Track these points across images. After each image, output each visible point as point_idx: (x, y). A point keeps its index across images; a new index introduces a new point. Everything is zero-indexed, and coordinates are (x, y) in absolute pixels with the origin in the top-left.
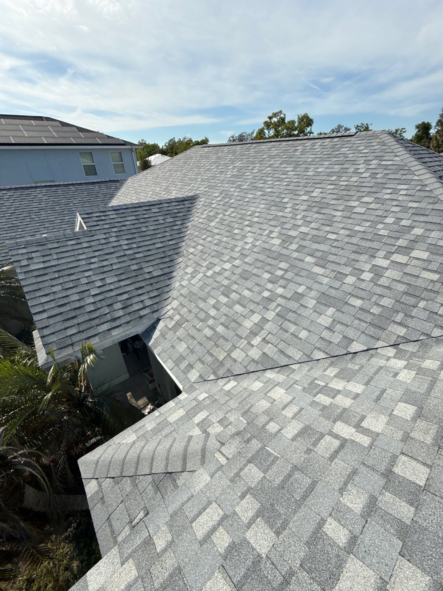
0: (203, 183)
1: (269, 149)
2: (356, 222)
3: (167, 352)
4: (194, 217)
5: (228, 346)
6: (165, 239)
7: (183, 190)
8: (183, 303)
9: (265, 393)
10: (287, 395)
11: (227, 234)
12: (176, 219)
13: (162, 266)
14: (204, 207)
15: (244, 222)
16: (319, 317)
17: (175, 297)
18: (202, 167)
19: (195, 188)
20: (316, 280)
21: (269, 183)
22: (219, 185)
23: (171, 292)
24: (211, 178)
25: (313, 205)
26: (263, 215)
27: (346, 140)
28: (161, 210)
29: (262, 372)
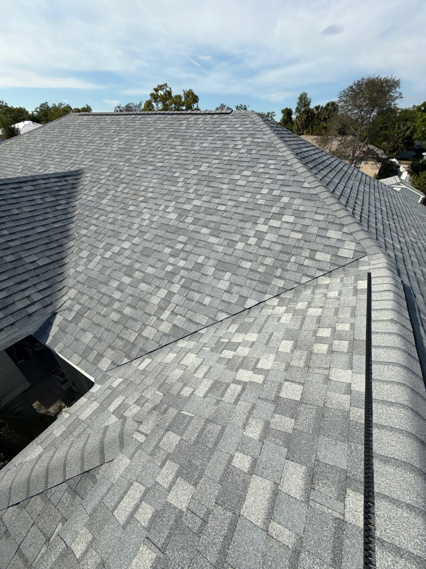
0: (87, 156)
1: (155, 122)
2: (239, 194)
3: (71, 347)
4: (82, 195)
5: (138, 326)
6: (47, 222)
7: (63, 164)
8: (82, 291)
9: (178, 362)
10: (198, 359)
11: (122, 211)
12: (58, 198)
13: (48, 253)
14: (92, 183)
15: (138, 198)
16: (218, 283)
17: (70, 285)
18: (83, 138)
19: (78, 162)
20: (213, 249)
21: (159, 157)
22: (106, 158)
23: (65, 280)
24: (96, 151)
25: (203, 179)
26: (157, 190)
27: (224, 117)
28: (37, 187)
29: (174, 343)
